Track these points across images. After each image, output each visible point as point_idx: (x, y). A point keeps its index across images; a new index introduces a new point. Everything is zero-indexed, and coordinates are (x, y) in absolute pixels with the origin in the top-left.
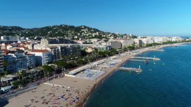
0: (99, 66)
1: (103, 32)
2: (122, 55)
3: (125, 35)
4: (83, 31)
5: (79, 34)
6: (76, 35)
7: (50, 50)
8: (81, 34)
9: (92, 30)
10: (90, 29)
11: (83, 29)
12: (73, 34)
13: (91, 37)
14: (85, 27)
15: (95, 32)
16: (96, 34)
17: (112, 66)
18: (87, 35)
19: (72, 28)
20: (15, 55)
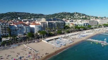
0: (72, 36)
1: (89, 16)
2: (96, 30)
3: (105, 17)
4: (75, 15)
5: (72, 17)
6: (70, 18)
7: (41, 24)
8: (73, 17)
9: (81, 15)
10: (79, 14)
11: (75, 14)
12: (68, 17)
13: (79, 19)
14: (77, 13)
15: (83, 16)
16: (83, 17)
17: (82, 37)
18: (77, 18)
19: (69, 14)
20: (17, 26)
